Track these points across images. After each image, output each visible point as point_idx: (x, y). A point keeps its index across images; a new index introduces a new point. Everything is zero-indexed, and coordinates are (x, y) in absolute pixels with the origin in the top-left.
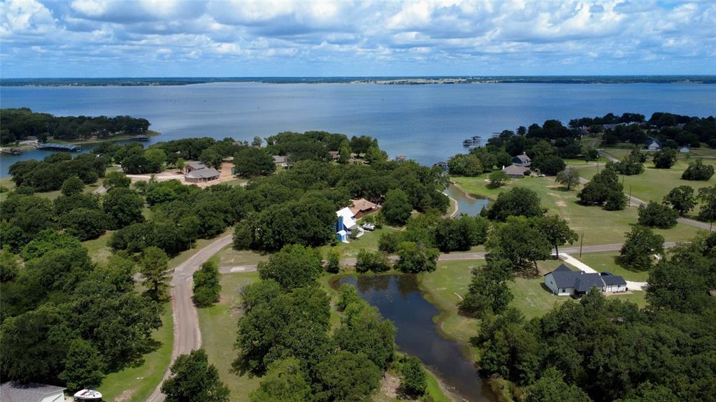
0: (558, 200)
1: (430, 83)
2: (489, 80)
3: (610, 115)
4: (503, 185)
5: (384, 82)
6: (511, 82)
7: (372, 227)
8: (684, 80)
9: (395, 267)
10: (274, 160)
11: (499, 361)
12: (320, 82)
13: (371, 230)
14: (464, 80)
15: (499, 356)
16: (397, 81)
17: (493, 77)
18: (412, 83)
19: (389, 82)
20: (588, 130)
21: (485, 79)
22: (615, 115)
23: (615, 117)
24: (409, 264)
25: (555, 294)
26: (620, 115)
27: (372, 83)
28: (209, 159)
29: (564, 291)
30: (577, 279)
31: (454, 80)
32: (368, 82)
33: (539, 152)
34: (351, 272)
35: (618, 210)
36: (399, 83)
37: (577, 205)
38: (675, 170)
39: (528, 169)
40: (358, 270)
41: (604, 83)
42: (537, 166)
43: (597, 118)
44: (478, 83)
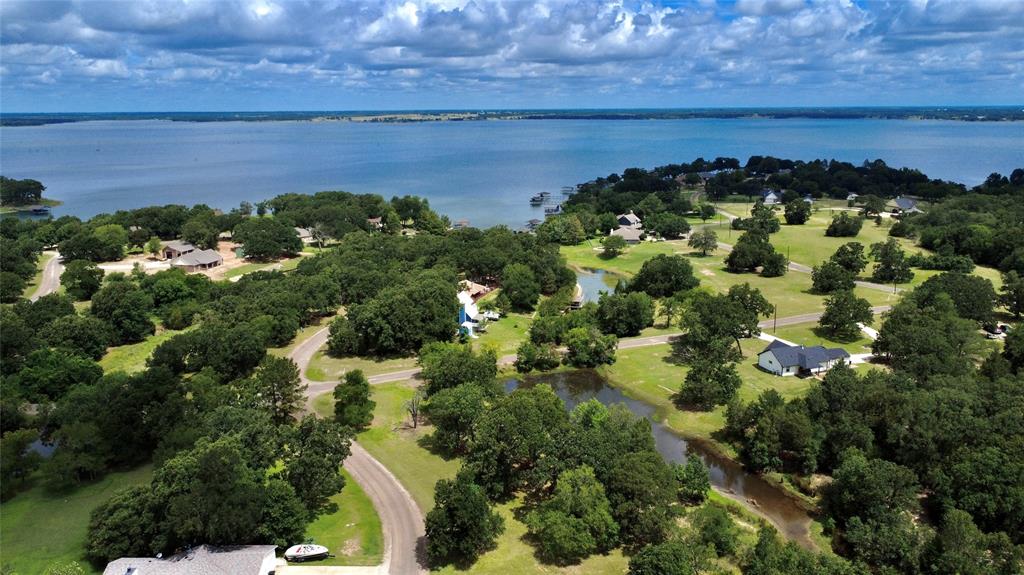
0: (702, 268)
1: (429, 120)
2: (509, 115)
3: (700, 160)
4: (620, 253)
5: (362, 119)
6: (539, 118)
7: (497, 316)
8: (752, 115)
9: (565, 362)
10: (299, 234)
11: (771, 452)
12: (265, 119)
13: (495, 320)
14: (474, 115)
15: (769, 446)
16: (382, 117)
17: (513, 111)
18: (404, 121)
19: (371, 118)
20: (683, 181)
21: (502, 114)
22: (706, 160)
23: (705, 163)
24: (584, 357)
25: (779, 375)
26: (713, 160)
27: (345, 120)
28: (200, 236)
29: (788, 371)
30: (800, 354)
31: (461, 116)
32: (338, 118)
33: (649, 210)
34: (512, 373)
35: (778, 275)
36: (386, 120)
37: (727, 274)
38: (810, 226)
39: (642, 232)
40: (520, 370)
41: (657, 118)
42: (652, 227)
43: (684, 165)
44: (495, 119)
